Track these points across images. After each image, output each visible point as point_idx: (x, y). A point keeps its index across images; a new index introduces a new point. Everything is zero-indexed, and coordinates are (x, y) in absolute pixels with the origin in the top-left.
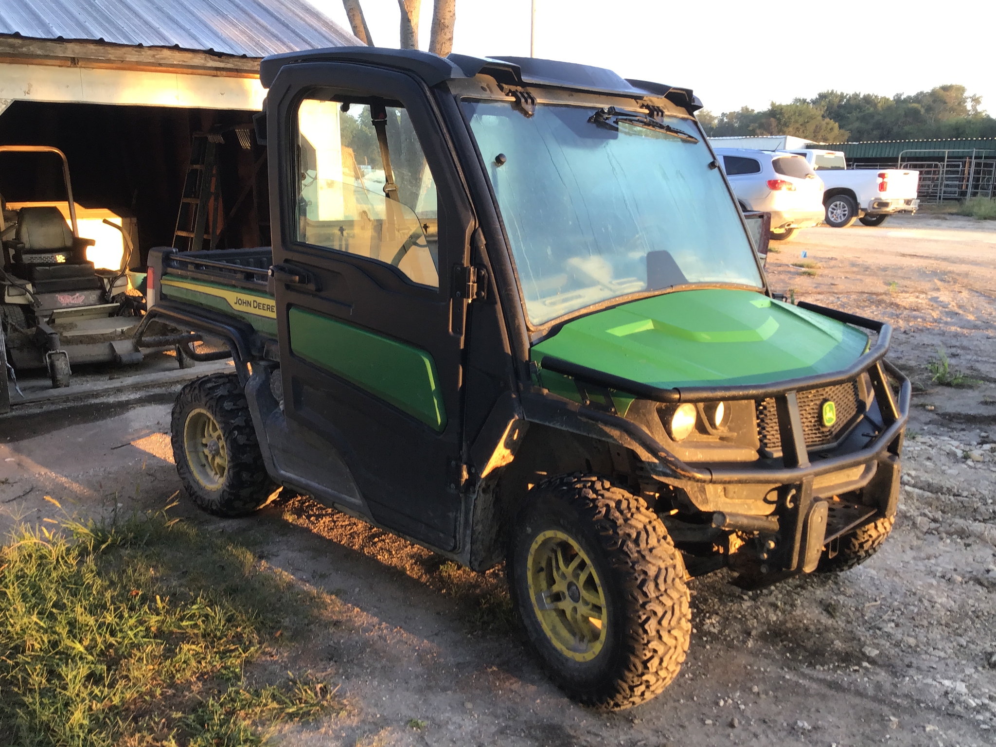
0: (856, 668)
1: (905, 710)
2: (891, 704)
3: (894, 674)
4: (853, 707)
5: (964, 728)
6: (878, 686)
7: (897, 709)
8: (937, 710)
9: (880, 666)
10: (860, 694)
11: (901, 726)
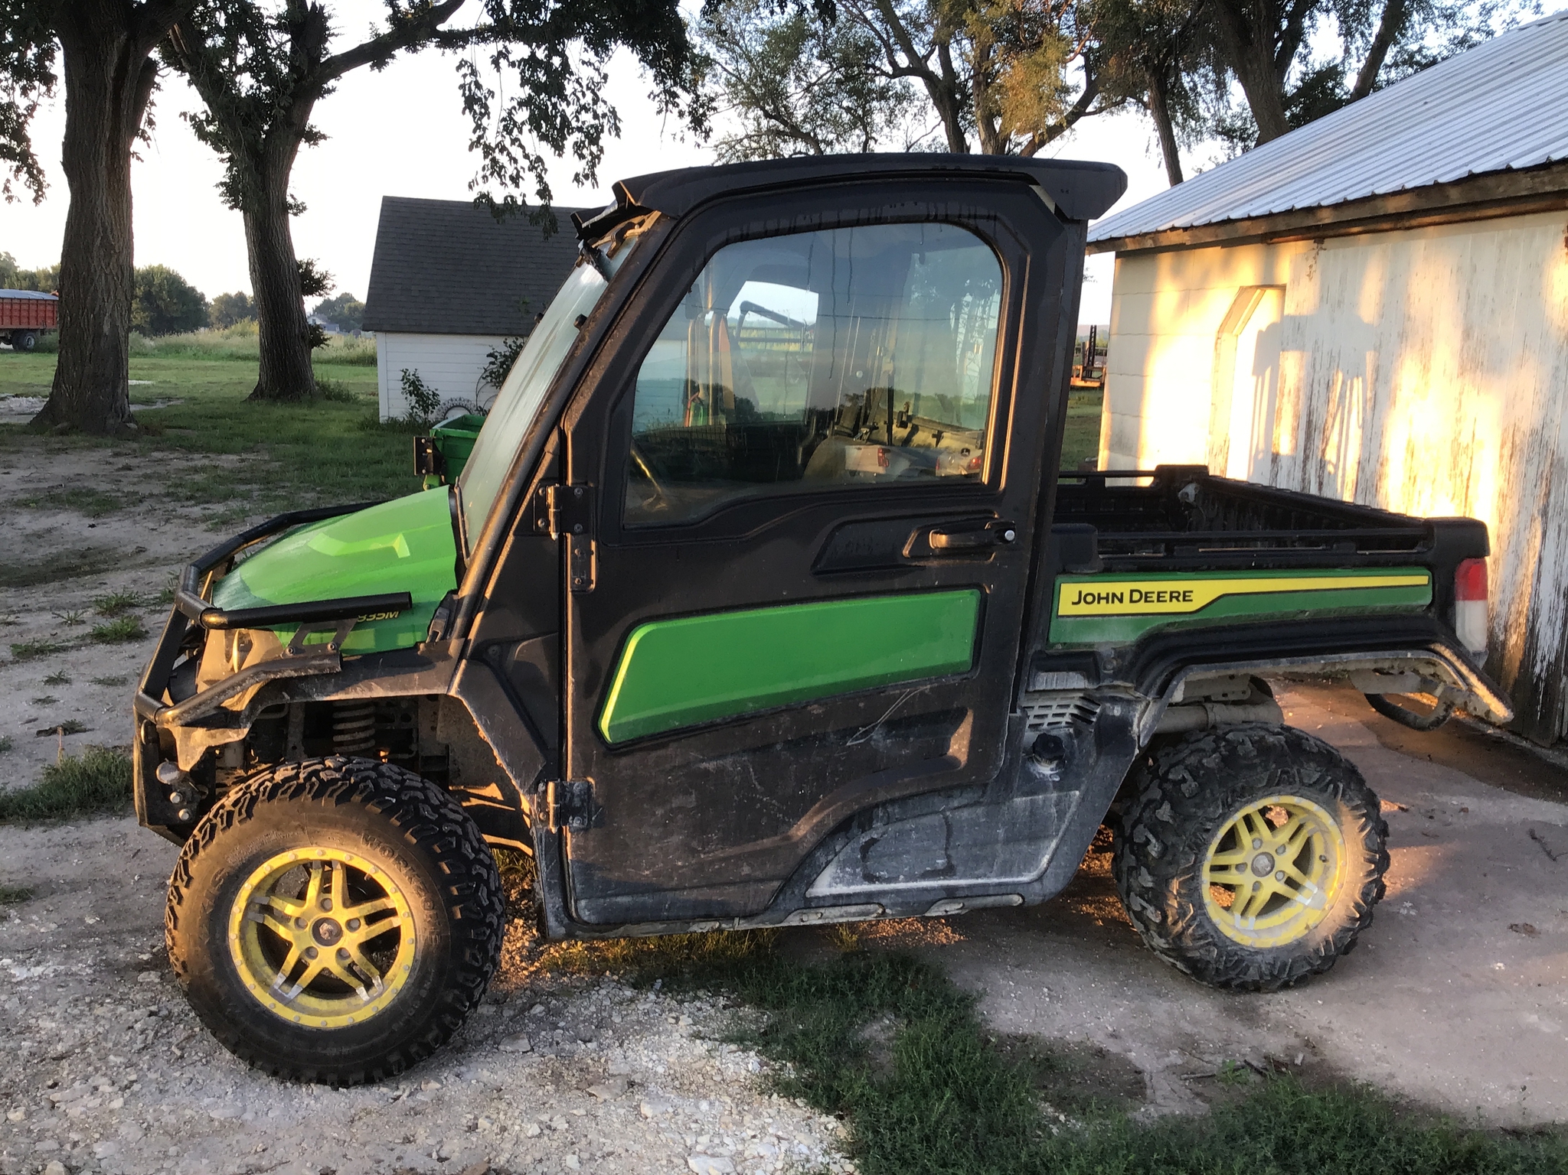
0: (155, 950)
1: (82, 935)
2: (101, 935)
3: (108, 964)
4: (137, 918)
5: (12, 942)
6: (121, 944)
7: (90, 932)
8: (44, 948)
9: (128, 966)
10: (137, 931)
11: (81, 920)
